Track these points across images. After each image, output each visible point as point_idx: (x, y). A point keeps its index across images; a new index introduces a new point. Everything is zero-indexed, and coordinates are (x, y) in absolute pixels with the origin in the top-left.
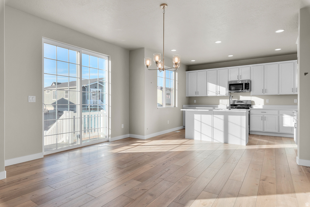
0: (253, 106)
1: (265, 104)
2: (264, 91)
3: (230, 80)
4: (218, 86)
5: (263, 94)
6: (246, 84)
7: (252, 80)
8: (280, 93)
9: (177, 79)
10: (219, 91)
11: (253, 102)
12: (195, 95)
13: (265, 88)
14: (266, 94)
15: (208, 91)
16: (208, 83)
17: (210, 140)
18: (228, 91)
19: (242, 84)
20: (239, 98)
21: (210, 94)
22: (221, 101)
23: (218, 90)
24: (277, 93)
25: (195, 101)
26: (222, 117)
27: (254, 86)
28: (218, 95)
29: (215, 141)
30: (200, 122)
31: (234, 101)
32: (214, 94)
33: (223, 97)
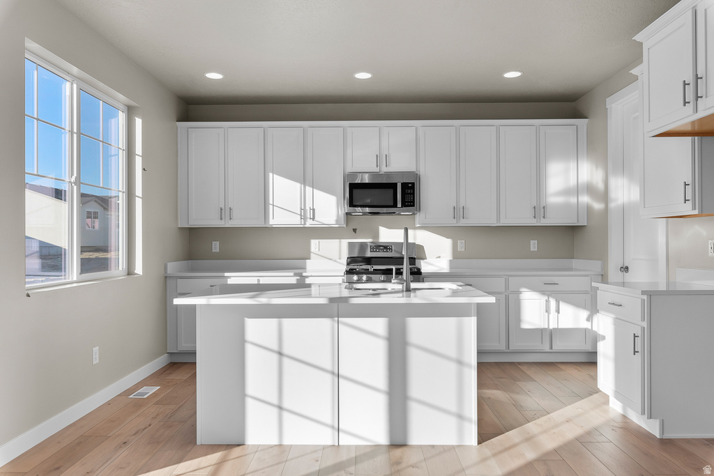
0: (422, 261)
1: (456, 255)
2: (459, 211)
3: (349, 169)
4: (309, 189)
5: (453, 222)
6: (404, 185)
7: (422, 173)
8: (505, 222)
9: (139, 149)
10: (314, 210)
11: (421, 248)
12: (215, 222)
13: (462, 204)
14: (463, 222)
15: (271, 207)
16: (271, 175)
17: (324, 437)
18: (347, 209)
19: (394, 186)
20: (377, 235)
21: (279, 218)
22: (314, 243)
23: (309, 205)
24: (493, 222)
25: (216, 247)
26: (379, 325)
27: (431, 194)
28: (309, 223)
29: (345, 440)
30: (275, 357)
31: (363, 246)
32: (294, 221)
33: (325, 232)
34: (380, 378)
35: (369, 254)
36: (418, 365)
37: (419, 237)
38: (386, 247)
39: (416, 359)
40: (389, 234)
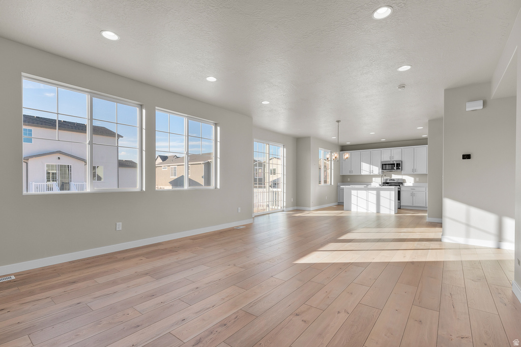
0: (404, 183)
1: (415, 182)
2: (414, 170)
3: (382, 160)
4: (372, 166)
5: (413, 173)
6: (397, 164)
7: (403, 160)
10: (373, 171)
11: (404, 180)
12: (349, 174)
13: (415, 168)
14: (415, 173)
15: (362, 170)
16: (362, 163)
17: (365, 211)
18: (381, 170)
19: (394, 164)
20: (391, 177)
21: (363, 173)
22: (374, 179)
25: (349, 180)
26: (375, 192)
27: (406, 166)
28: (372, 174)
29: (369, 212)
30: (356, 197)
31: (387, 179)
32: (367, 173)
33: (376, 176)
34: (375, 202)
35: (388, 181)
36: (382, 200)
37: (404, 177)
38: (393, 180)
39: (382, 199)
40: (395, 177)
